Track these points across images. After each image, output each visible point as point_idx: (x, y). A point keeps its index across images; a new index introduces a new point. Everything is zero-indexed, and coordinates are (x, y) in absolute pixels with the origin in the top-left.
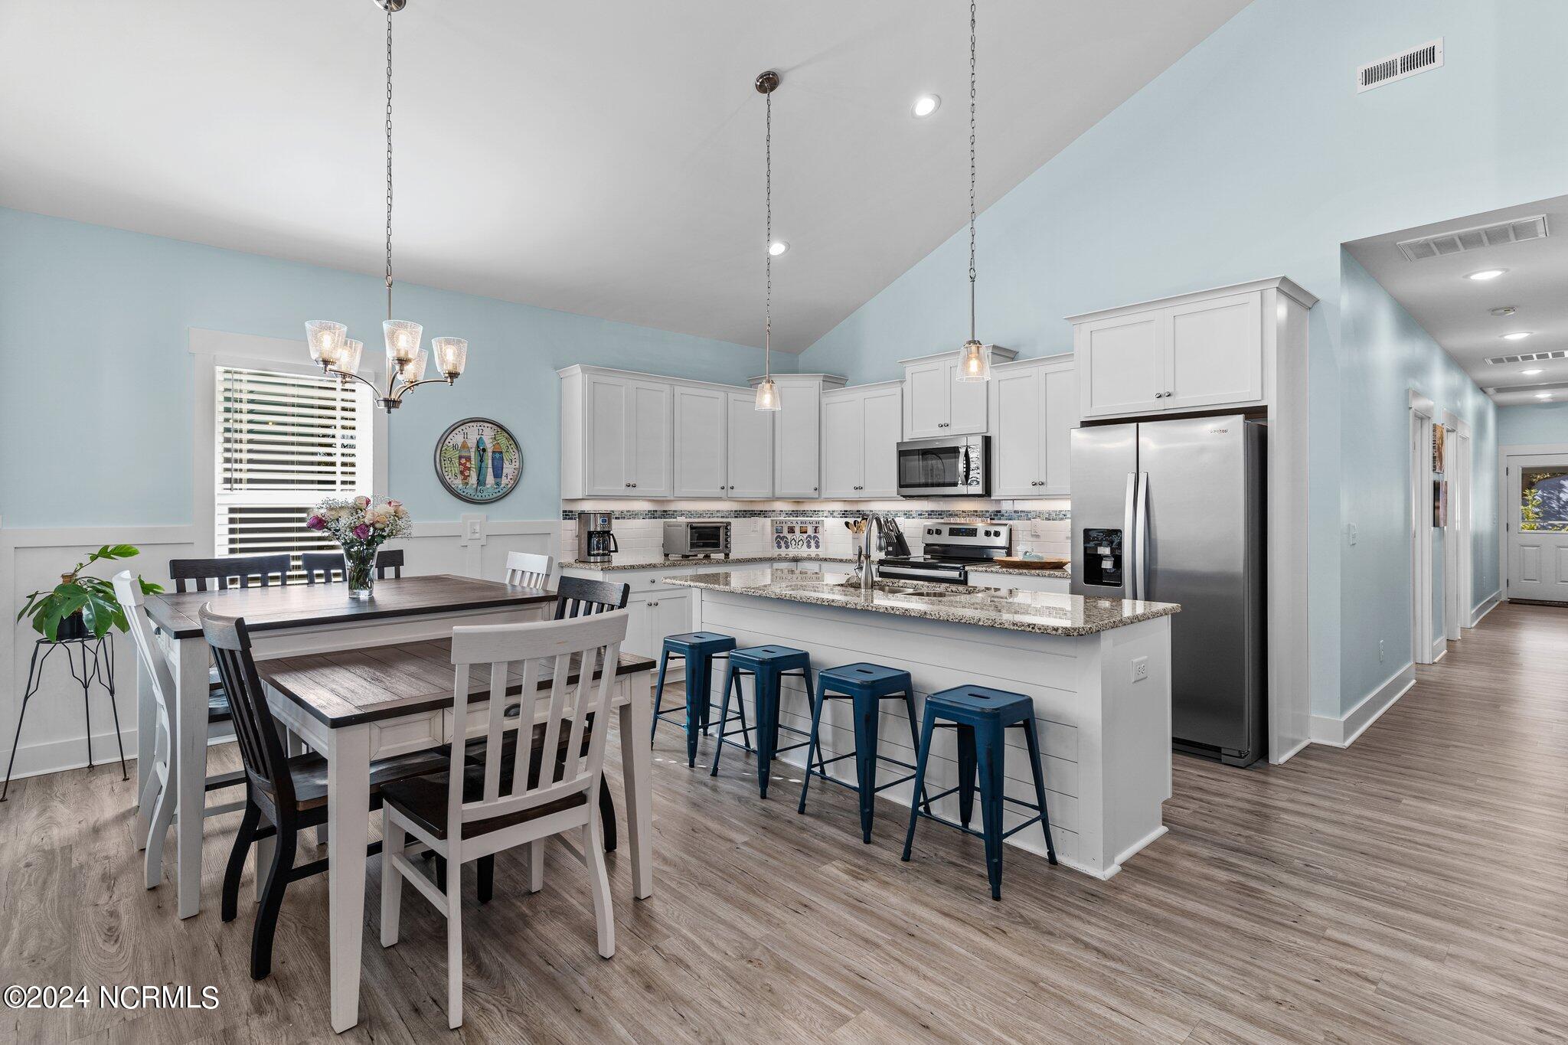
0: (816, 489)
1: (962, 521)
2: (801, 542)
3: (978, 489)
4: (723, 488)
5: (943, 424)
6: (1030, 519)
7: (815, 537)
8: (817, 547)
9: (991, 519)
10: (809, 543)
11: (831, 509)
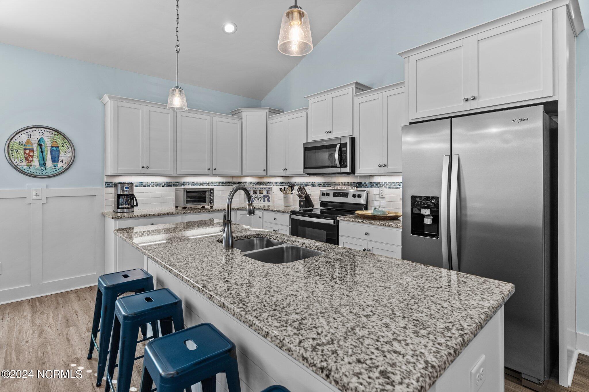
0: (265, 171)
1: (341, 188)
2: (260, 199)
3: (347, 170)
4: (209, 169)
5: (328, 131)
6: (379, 188)
7: (268, 196)
8: (269, 201)
9: (357, 187)
10: (264, 199)
11: (276, 181)
